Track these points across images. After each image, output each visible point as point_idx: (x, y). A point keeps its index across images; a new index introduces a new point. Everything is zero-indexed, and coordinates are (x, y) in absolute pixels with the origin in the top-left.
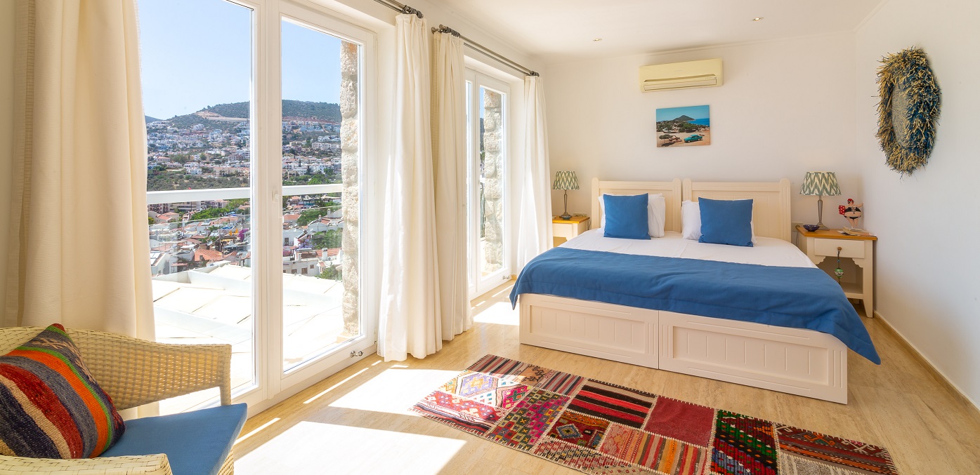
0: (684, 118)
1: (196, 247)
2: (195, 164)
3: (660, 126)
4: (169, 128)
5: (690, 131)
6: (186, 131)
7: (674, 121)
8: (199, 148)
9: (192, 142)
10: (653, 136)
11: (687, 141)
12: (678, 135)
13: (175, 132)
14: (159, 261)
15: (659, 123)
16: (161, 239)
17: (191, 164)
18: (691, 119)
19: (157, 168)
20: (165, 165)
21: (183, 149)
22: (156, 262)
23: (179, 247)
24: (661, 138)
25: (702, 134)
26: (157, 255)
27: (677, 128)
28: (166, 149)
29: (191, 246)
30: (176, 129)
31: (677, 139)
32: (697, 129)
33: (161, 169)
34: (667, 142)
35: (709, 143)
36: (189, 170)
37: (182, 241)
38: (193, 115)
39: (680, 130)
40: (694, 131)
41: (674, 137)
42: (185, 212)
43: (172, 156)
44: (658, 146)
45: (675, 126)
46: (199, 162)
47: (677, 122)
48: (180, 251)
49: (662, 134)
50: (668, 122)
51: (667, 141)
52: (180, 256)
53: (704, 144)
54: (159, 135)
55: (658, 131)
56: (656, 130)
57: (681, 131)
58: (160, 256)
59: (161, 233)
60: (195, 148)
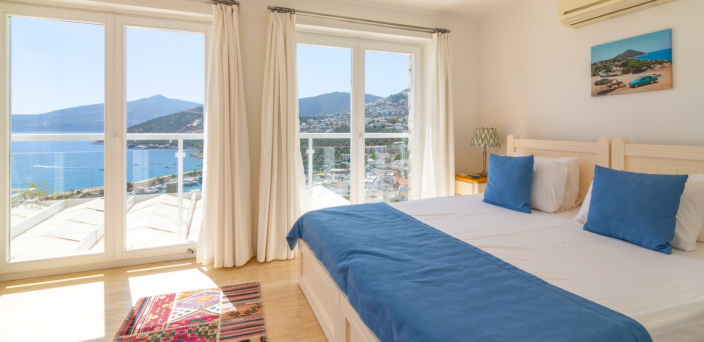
0: (631, 53)
1: (395, 175)
2: (400, 124)
3: (596, 69)
4: (387, 102)
5: (638, 70)
6: (396, 104)
7: (615, 60)
8: (403, 114)
9: (399, 110)
10: (587, 81)
11: (633, 86)
12: (620, 79)
13: (391, 105)
14: (376, 181)
15: (595, 64)
16: (379, 168)
17: (398, 124)
18: (640, 53)
19: (380, 126)
20: (385, 125)
21: (394, 115)
22: (374, 181)
23: (386, 173)
24: (596, 84)
25: (657, 73)
26: (375, 177)
27: (618, 68)
28: (385, 115)
29: (392, 174)
30: (391, 103)
31: (618, 83)
32: (649, 66)
33: (383, 127)
34: (605, 89)
35: (671, 86)
36: (396, 128)
37: (389, 170)
38: (400, 94)
39: (623, 70)
40: (645, 70)
41: (614, 82)
42: (394, 153)
43: (388, 119)
44: (593, 95)
45: (617, 66)
46: (402, 123)
47: (619, 61)
48: (386, 177)
49: (598, 79)
50: (607, 62)
51: (604, 87)
52: (386, 179)
53: (662, 88)
54: (383, 107)
55: (594, 75)
56: (590, 74)
57: (624, 73)
58: (376, 178)
59: (379, 164)
60: (401, 114)
